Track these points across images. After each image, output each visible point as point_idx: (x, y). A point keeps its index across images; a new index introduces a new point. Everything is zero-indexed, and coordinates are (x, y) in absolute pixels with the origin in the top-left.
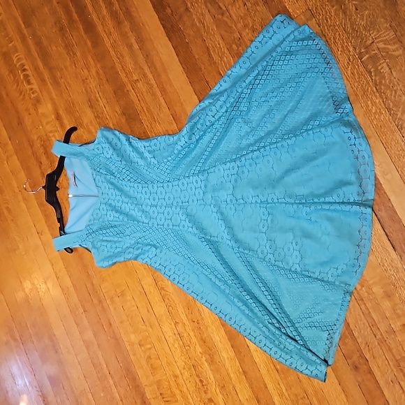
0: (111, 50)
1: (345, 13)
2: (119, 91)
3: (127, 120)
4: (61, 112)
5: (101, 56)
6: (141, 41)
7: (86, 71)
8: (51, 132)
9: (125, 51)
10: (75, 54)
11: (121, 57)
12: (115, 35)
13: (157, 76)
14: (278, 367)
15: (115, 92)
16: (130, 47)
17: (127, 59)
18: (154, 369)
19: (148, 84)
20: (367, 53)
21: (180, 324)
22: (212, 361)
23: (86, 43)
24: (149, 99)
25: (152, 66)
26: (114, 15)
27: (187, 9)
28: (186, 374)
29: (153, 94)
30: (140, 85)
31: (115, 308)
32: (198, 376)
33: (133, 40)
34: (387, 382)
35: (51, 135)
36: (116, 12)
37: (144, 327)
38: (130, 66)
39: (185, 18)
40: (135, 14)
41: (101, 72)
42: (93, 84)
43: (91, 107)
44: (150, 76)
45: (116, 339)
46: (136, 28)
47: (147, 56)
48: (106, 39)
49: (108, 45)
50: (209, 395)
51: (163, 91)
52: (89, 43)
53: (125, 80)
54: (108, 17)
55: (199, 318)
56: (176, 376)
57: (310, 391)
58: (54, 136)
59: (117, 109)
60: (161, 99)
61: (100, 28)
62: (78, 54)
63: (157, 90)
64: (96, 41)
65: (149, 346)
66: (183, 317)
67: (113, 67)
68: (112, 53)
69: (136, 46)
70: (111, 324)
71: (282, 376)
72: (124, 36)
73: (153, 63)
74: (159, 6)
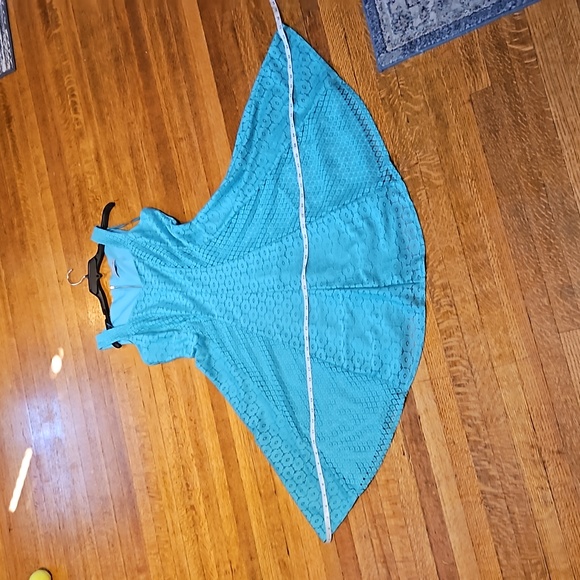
0: (161, 97)
1: (396, 122)
2: (162, 146)
3: (164, 180)
4: (101, 153)
5: (151, 101)
6: (192, 95)
7: (133, 114)
8: (88, 173)
9: (175, 102)
10: (125, 91)
11: (169, 107)
12: (168, 80)
13: (202, 140)
14: (262, 491)
15: (157, 145)
16: (181, 99)
17: (176, 110)
18: (145, 459)
19: (191, 146)
20: (409, 173)
21: (178, 419)
22: (201, 467)
23: (138, 82)
24: (189, 162)
25: (198, 127)
26: (171, 57)
27: (243, 72)
28: (175, 474)
29: (195, 159)
30: (183, 144)
31: (119, 384)
32: (185, 478)
33: (185, 92)
34: (360, 535)
35: (88, 176)
36: (173, 55)
37: (143, 412)
38: (178, 121)
39: (240, 82)
40: (191, 63)
41: (147, 119)
42: (138, 130)
43: (132, 156)
44: (195, 138)
45: (115, 418)
46: (190, 78)
47: (196, 114)
48: (158, 83)
49: (159, 90)
50: (192, 502)
51: (205, 158)
52: (141, 83)
53: (170, 135)
54: (164, 58)
55: (197, 418)
56: (164, 473)
57: (287, 524)
58: (91, 178)
59: (157, 166)
60: (201, 166)
61: (154, 69)
62: (129, 92)
63: (199, 155)
64: (149, 84)
65: (144, 434)
66: (183, 412)
67: (160, 117)
68: (162, 101)
69: (186, 100)
70: (112, 401)
71: (264, 501)
72: (176, 83)
73: (200, 124)
74: (217, 60)
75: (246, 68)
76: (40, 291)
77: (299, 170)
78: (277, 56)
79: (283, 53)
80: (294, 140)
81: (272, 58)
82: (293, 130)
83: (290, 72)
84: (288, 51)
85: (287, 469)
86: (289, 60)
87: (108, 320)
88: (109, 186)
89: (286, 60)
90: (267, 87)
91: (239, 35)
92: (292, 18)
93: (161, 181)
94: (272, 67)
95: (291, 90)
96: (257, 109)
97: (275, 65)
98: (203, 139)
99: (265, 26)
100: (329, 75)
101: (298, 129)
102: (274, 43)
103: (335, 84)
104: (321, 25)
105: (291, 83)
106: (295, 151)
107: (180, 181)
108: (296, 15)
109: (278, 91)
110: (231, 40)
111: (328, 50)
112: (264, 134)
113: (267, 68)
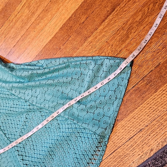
3: (3, 9)
27: (86, 38)
30: (26, 12)
51: (25, 37)
60: (20, 37)
73: (42, 19)
75: (90, 39)
77: (40, 126)
78: (105, 68)
79: (109, 72)
80: (55, 115)
81: (102, 65)
82: (61, 110)
83: (99, 86)
84: (112, 76)
86: (106, 81)
89: (105, 77)
90: (82, 70)
91: (110, 17)
93: (2, 7)
94: (95, 69)
95: (86, 94)
97: (98, 70)
98: (34, 28)
100: (106, 129)
102: (112, 61)
105: (92, 90)
106: (50, 119)
109: (83, 81)
111: (126, 116)
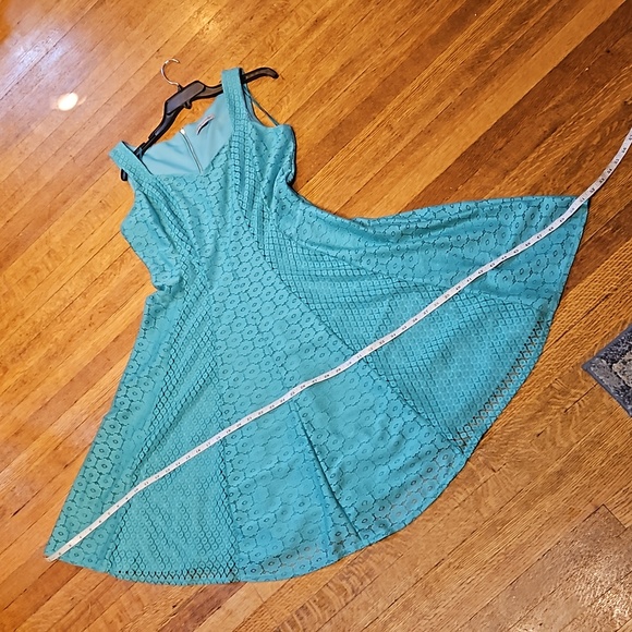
0: (430, 69)
1: (532, 418)
2: (371, 105)
3: (333, 131)
4: (328, 22)
5: (419, 57)
6: (450, 113)
7: (393, 40)
8: (298, 17)
9: (430, 94)
10: (415, 12)
11: (422, 89)
12: (453, 68)
13: (402, 158)
14: (60, 449)
15: (370, 97)
16: (439, 100)
17: (422, 100)
18: (26, 280)
19: (389, 146)
20: (478, 466)
21: (84, 301)
22: (50, 358)
23: (434, 24)
24: (368, 154)
25: (416, 144)
26: (483, 55)
27: (507, 173)
28: (28, 328)
29: (376, 160)
30: (386, 134)
31: (85, 202)
32: (29, 344)
33: (449, 100)
34: (72, 592)
35: (293, 19)
36: (487, 58)
37: (71, 250)
38: (410, 110)
39: (493, 174)
40: (488, 89)
41: (395, 65)
42: (376, 58)
43: (343, 68)
44: (400, 147)
45: (50, 216)
46: (470, 96)
47: (428, 132)
48: (444, 56)
49: (437, 63)
50: (11, 367)
51: (382, 175)
52: (434, 30)
53: (389, 108)
54: (478, 46)
55: (97, 324)
56: (23, 315)
57: (43, 496)
58: (293, 24)
59: (346, 110)
60: (371, 175)
61: (460, 40)
62: (416, 18)
63: (382, 164)
64: (438, 41)
65: (50, 265)
66: (94, 302)
67: (405, 82)
68: (426, 74)
69: (440, 109)
70: (65, 202)
71: (51, 457)
72: (454, 83)
73: (420, 144)
74: (506, 126)
75: (513, 174)
76: (136, 32)
77: (421, 316)
78: (544, 212)
79: (552, 218)
80: (451, 292)
81: (539, 207)
82: (464, 284)
83: (533, 240)
84: (556, 224)
85: (95, 472)
86: (546, 232)
87: (145, 147)
88: (294, 56)
89: (545, 226)
90: (502, 218)
91: (550, 140)
92: (602, 207)
93: (331, 127)
94: (528, 213)
95: (511, 254)
96: (469, 217)
97: (533, 216)
98: (403, 160)
99: (574, 173)
100: (550, 300)
101: (467, 290)
102: (558, 200)
103: (543, 314)
104: (608, 253)
105: (520, 248)
106: (441, 300)
107: (341, 155)
108: (607, 210)
109: (503, 235)
110: (539, 133)
111: (581, 280)
112: (442, 246)
113: (524, 207)
